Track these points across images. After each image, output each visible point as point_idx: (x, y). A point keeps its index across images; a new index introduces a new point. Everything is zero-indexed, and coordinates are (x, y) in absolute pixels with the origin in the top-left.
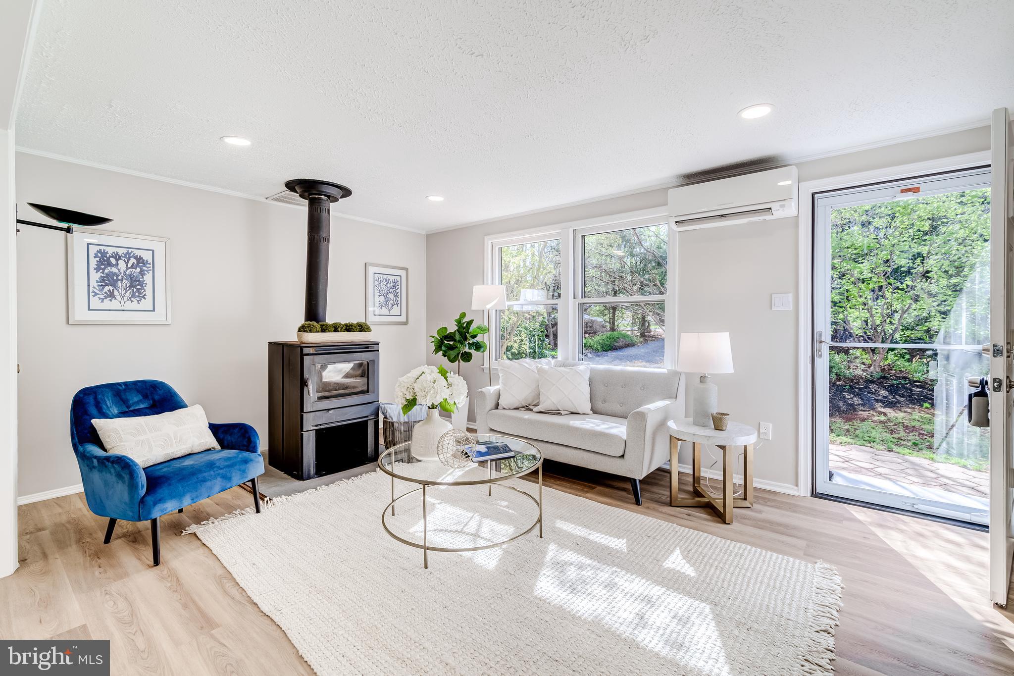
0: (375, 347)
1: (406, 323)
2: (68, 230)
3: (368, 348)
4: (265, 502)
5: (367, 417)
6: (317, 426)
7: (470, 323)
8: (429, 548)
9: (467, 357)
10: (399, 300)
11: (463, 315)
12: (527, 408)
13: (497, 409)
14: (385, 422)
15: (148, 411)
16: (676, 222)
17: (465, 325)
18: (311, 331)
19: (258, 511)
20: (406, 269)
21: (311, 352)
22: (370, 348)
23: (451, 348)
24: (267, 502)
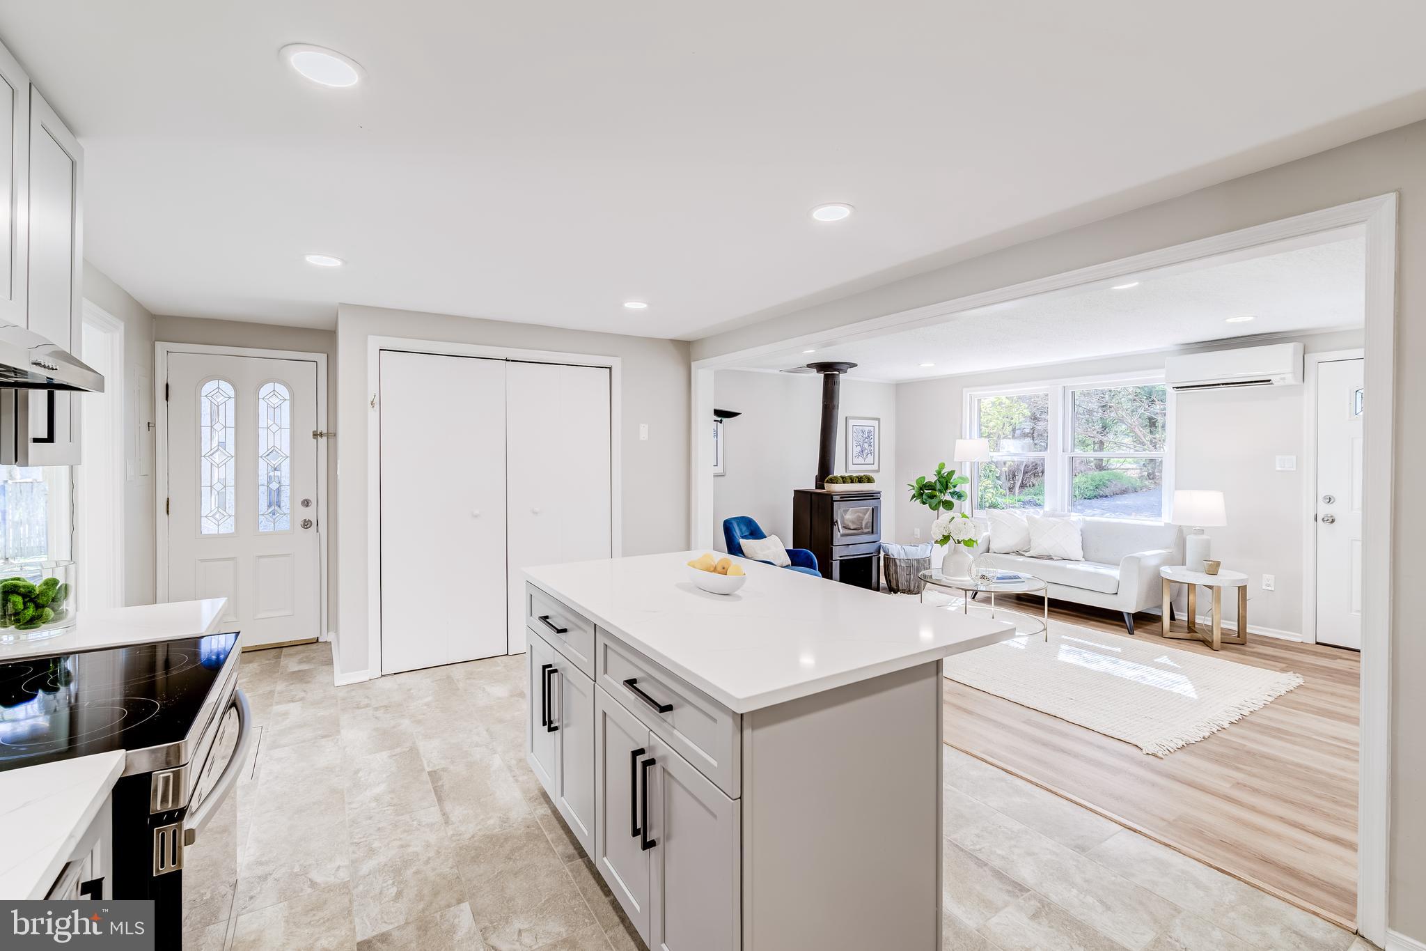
0: (879, 496)
1: (878, 471)
2: (721, 422)
5: (872, 553)
6: (840, 557)
7: (951, 473)
9: (948, 505)
10: (872, 449)
11: (942, 466)
12: (1018, 553)
13: (988, 552)
14: (884, 558)
15: (749, 536)
16: (1173, 388)
17: (946, 474)
18: (834, 483)
20: (879, 420)
22: (873, 496)
23: (932, 497)
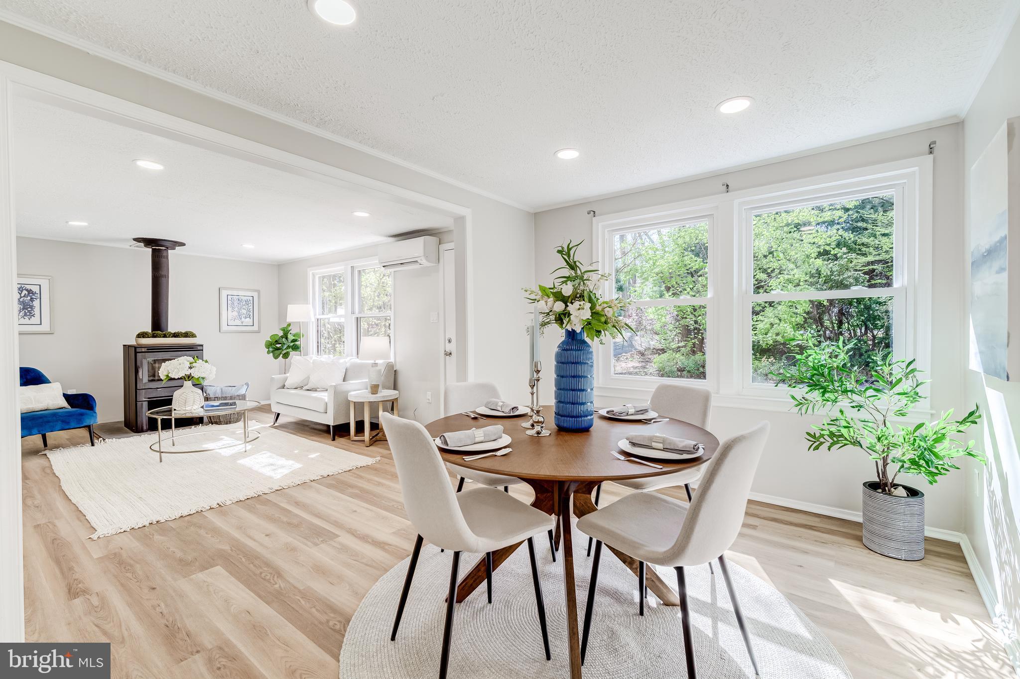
0: (199, 348)
1: (258, 332)
3: (192, 348)
4: (100, 441)
6: (148, 398)
8: (162, 452)
9: (286, 355)
10: (252, 314)
11: (289, 325)
16: (384, 266)
18: (143, 337)
19: (93, 445)
20: (259, 292)
21: (143, 351)
22: (195, 348)
23: (277, 349)
24: (101, 441)
